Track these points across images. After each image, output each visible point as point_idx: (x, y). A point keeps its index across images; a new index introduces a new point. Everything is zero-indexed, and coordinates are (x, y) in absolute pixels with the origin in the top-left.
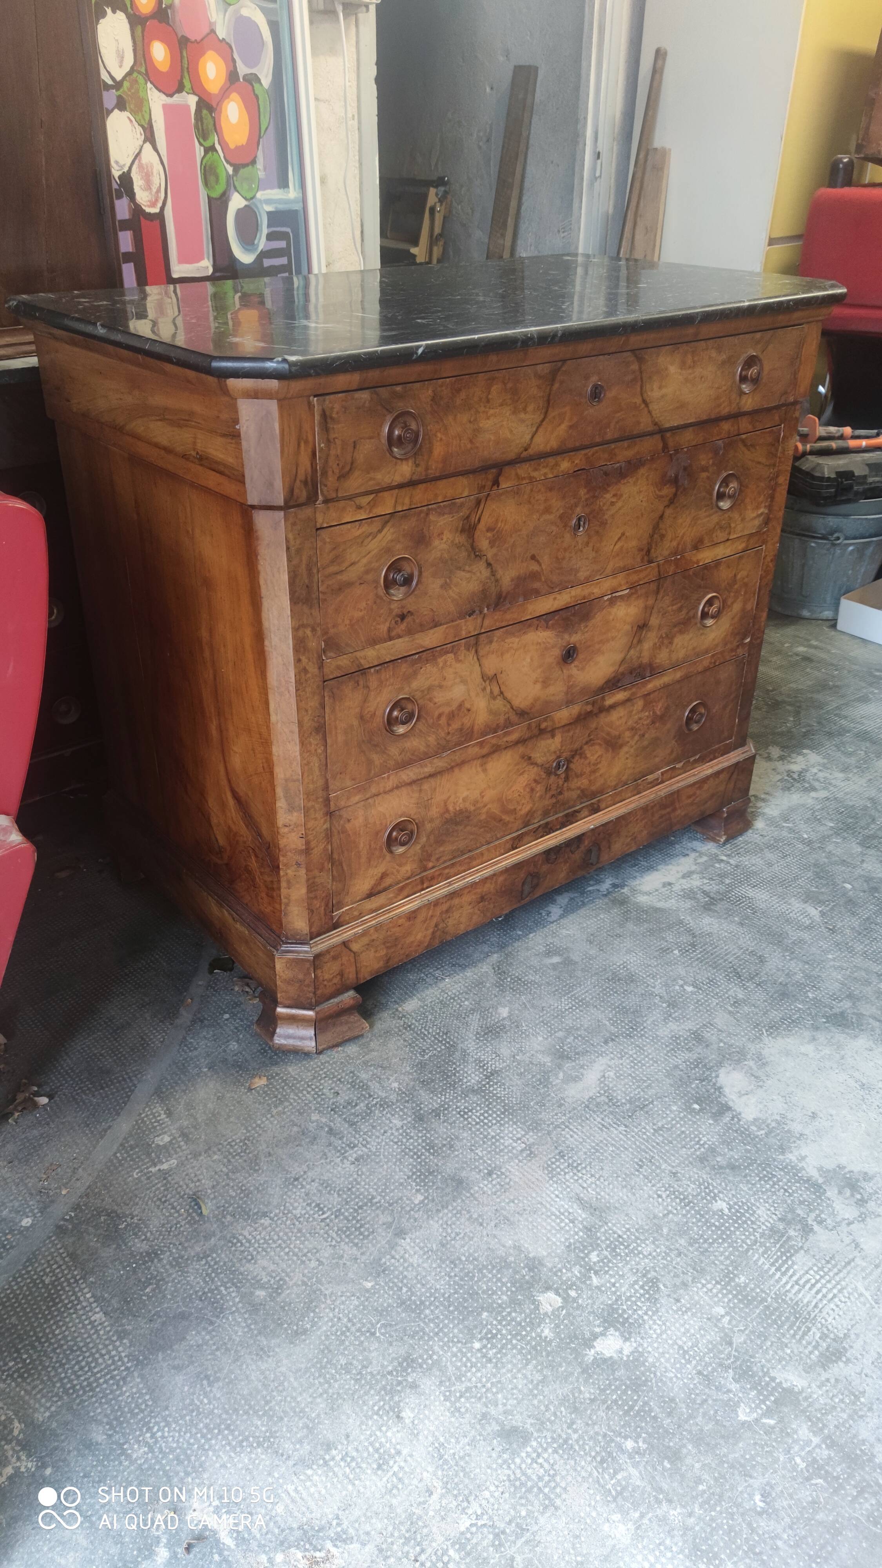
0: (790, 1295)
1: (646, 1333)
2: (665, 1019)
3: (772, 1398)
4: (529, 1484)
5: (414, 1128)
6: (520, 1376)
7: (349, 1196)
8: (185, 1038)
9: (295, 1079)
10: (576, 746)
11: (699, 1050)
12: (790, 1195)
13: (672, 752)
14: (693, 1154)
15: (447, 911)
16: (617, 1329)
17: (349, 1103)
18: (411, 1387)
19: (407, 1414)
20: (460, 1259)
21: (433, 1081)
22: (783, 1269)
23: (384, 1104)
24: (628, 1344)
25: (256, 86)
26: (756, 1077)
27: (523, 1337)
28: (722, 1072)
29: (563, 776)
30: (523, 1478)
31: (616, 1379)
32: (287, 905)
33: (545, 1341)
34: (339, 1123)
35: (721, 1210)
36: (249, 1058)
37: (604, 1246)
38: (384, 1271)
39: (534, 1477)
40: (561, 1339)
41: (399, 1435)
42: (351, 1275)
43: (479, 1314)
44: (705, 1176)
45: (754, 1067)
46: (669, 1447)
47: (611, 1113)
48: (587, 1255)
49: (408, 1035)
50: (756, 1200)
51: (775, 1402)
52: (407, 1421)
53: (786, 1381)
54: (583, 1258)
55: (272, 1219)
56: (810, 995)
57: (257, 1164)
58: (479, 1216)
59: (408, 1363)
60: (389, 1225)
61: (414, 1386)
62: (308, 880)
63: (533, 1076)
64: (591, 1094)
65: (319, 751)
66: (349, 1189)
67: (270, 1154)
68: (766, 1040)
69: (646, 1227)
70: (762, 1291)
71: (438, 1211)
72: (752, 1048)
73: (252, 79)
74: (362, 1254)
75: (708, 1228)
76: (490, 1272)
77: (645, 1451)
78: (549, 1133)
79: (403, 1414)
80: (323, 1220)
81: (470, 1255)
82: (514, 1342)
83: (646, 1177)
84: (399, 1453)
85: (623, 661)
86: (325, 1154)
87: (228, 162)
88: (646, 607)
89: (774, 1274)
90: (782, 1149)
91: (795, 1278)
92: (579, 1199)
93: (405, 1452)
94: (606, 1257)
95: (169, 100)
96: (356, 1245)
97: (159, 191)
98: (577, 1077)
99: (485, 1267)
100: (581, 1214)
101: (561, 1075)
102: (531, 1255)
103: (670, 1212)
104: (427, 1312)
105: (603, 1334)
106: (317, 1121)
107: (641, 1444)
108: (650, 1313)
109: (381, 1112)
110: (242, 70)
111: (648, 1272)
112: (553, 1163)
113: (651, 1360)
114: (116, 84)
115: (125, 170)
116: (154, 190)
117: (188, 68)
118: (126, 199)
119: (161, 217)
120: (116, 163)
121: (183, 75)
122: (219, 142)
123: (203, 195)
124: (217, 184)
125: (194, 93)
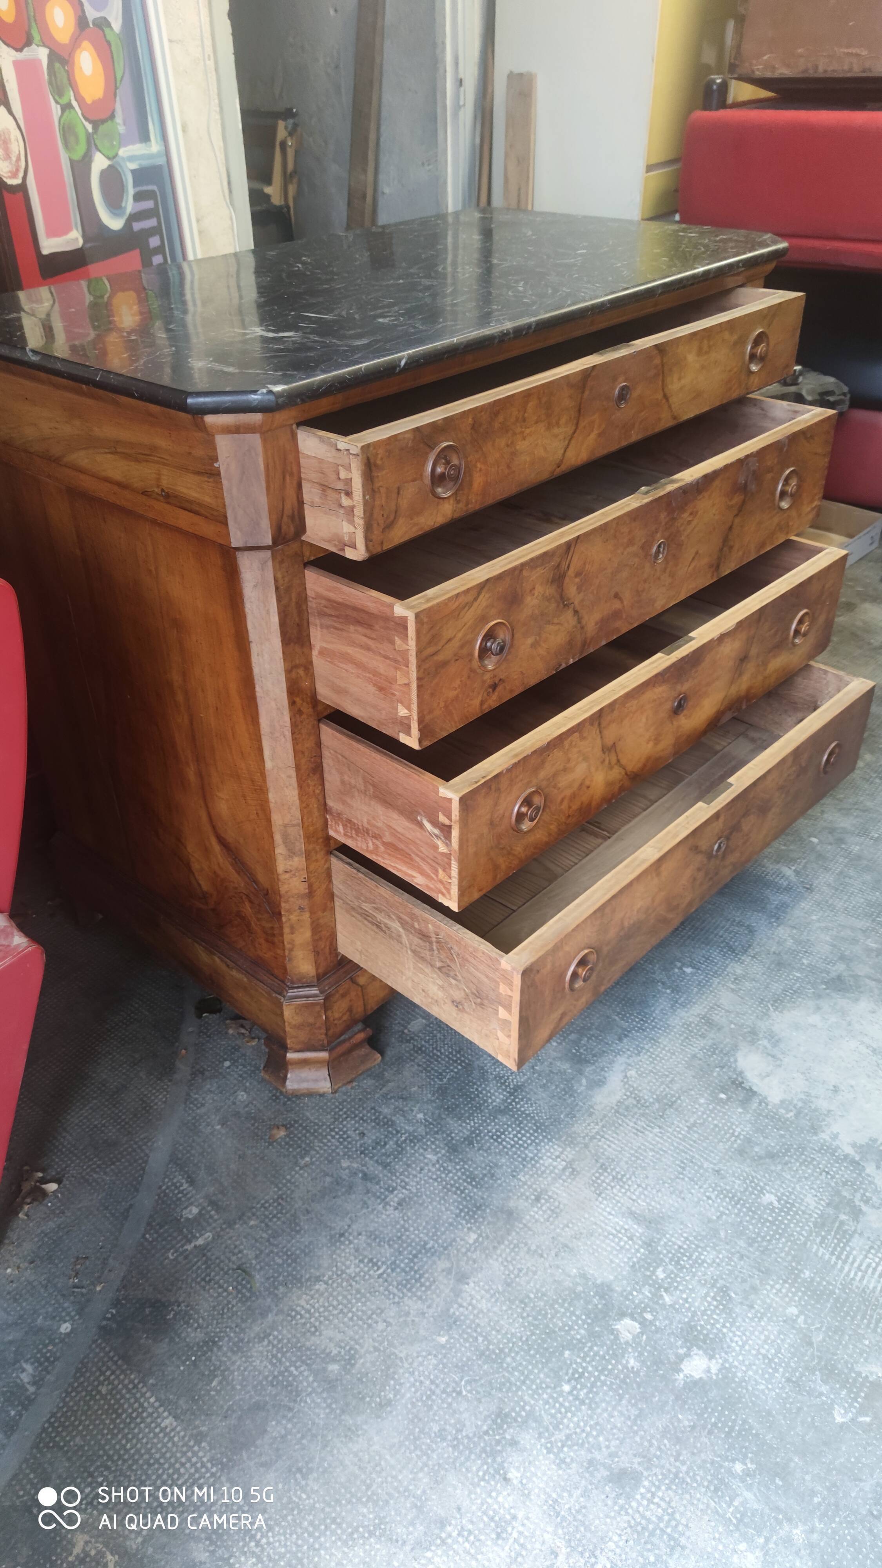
0: (856, 1283)
1: (729, 1347)
2: (672, 1006)
3: (863, 1395)
4: (651, 1527)
5: (451, 1160)
6: (616, 1413)
7: (401, 1246)
8: (188, 1094)
9: (317, 1124)
11: (712, 1035)
12: (833, 1177)
14: (731, 1147)
16: (699, 1348)
17: (378, 1143)
18: (511, 1445)
19: (514, 1474)
20: (528, 1297)
21: (457, 1106)
22: (843, 1257)
23: (414, 1139)
24: (714, 1361)
25: (107, 30)
26: (773, 1056)
27: (610, 1371)
28: (740, 1056)
30: (643, 1522)
31: (710, 1401)
32: (291, 950)
33: (633, 1372)
34: (373, 1168)
35: (771, 1204)
36: (262, 1108)
37: (667, 1260)
38: (455, 1322)
39: (654, 1519)
40: (648, 1367)
41: (510, 1499)
42: (422, 1332)
43: (562, 1354)
44: (747, 1169)
45: (769, 1046)
46: (777, 1463)
47: (643, 1115)
48: (653, 1272)
49: (420, 1059)
50: (802, 1188)
51: (866, 1398)
52: (515, 1482)
53: (871, 1373)
54: (650, 1277)
55: (326, 1283)
56: (805, 962)
57: (297, 1224)
58: (538, 1247)
59: (501, 1418)
60: (449, 1271)
61: (513, 1443)
62: (312, 923)
63: (557, 1086)
64: (618, 1098)
65: (317, 791)
66: (399, 1238)
67: (308, 1212)
68: (774, 1014)
69: (704, 1233)
70: (829, 1283)
71: (495, 1248)
72: (762, 1025)
73: (103, 24)
74: (429, 1307)
75: (763, 1224)
76: (562, 1306)
77: (754, 1471)
78: (586, 1146)
79: (510, 1475)
80: (380, 1276)
81: (538, 1291)
82: (603, 1378)
83: (691, 1179)
84: (514, 1517)
86: (365, 1203)
87: (86, 119)
89: (836, 1263)
90: (815, 1129)
91: (856, 1265)
92: (632, 1214)
93: (521, 1515)
94: (672, 1272)
95: (19, 56)
96: (420, 1298)
97: (18, 159)
98: (600, 1081)
99: (556, 1301)
100: (638, 1230)
101: (584, 1081)
102: (599, 1282)
103: (722, 1213)
104: (509, 1360)
105: (687, 1355)
106: (348, 1167)
107: (749, 1465)
108: (728, 1325)
109: (412, 1148)
110: (91, 14)
111: (716, 1281)
112: (598, 1178)
113: (739, 1374)
116: (14, 159)
117: (35, 18)
119: (24, 188)
121: (30, 26)
122: (75, 98)
123: (64, 158)
124: (77, 144)
125: (44, 44)
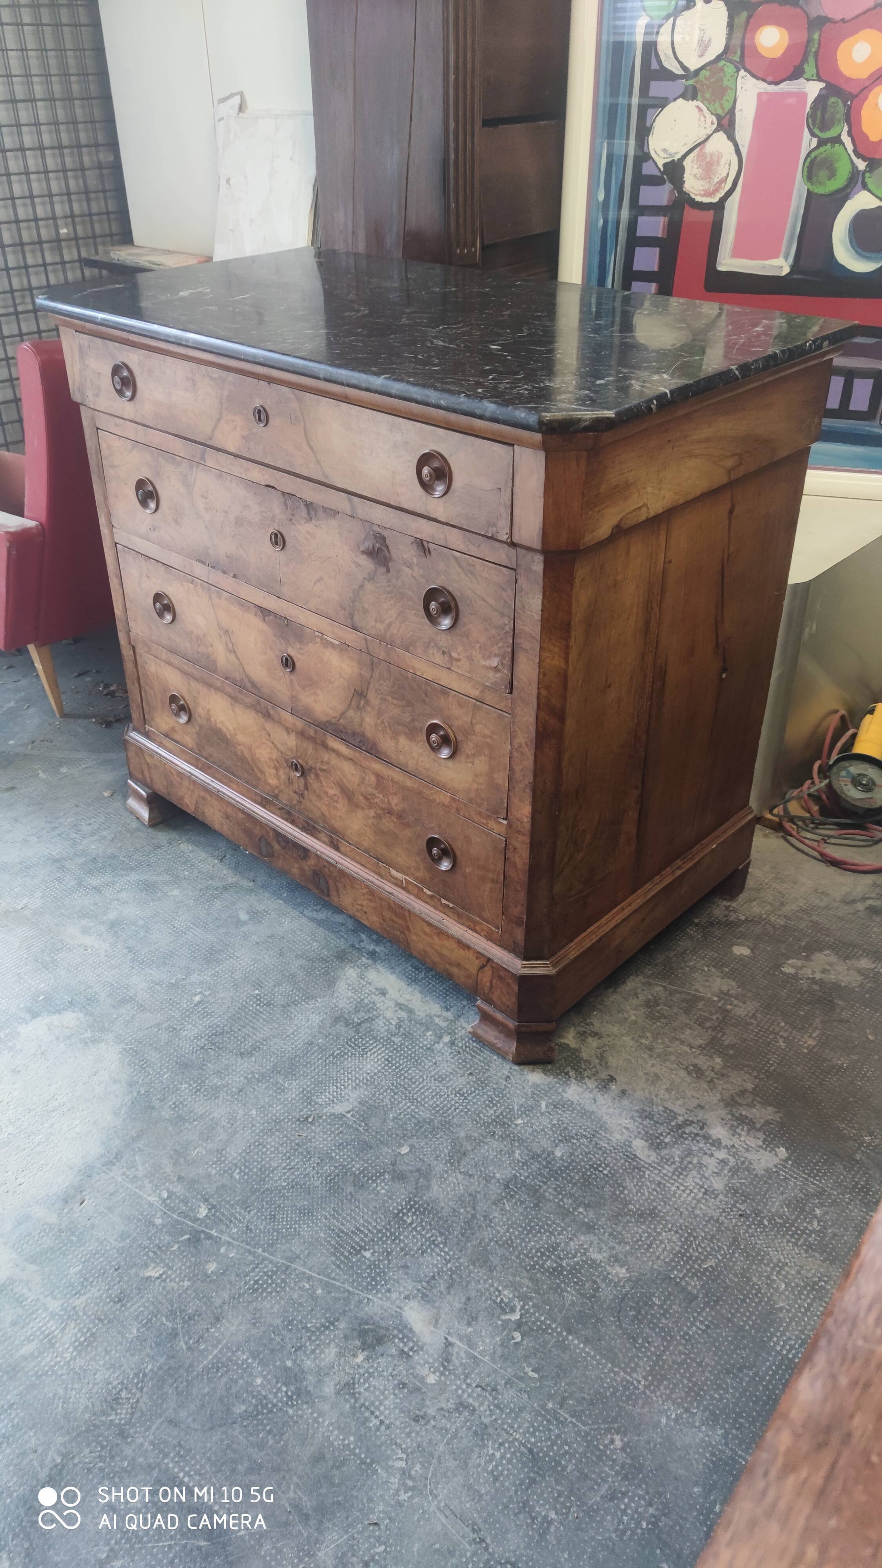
10: (311, 763)
13: (417, 869)
15: (204, 798)
29: (302, 781)
85: (343, 714)
87: (859, 156)
88: (361, 675)
95: (771, 88)
97: (723, 178)
114: (688, 74)
115: (676, 158)
116: (716, 180)
117: (816, 54)
118: (668, 186)
119: (719, 207)
120: (665, 150)
121: (804, 60)
122: (850, 134)
123: (800, 189)
124: (830, 179)
125: (820, 79)
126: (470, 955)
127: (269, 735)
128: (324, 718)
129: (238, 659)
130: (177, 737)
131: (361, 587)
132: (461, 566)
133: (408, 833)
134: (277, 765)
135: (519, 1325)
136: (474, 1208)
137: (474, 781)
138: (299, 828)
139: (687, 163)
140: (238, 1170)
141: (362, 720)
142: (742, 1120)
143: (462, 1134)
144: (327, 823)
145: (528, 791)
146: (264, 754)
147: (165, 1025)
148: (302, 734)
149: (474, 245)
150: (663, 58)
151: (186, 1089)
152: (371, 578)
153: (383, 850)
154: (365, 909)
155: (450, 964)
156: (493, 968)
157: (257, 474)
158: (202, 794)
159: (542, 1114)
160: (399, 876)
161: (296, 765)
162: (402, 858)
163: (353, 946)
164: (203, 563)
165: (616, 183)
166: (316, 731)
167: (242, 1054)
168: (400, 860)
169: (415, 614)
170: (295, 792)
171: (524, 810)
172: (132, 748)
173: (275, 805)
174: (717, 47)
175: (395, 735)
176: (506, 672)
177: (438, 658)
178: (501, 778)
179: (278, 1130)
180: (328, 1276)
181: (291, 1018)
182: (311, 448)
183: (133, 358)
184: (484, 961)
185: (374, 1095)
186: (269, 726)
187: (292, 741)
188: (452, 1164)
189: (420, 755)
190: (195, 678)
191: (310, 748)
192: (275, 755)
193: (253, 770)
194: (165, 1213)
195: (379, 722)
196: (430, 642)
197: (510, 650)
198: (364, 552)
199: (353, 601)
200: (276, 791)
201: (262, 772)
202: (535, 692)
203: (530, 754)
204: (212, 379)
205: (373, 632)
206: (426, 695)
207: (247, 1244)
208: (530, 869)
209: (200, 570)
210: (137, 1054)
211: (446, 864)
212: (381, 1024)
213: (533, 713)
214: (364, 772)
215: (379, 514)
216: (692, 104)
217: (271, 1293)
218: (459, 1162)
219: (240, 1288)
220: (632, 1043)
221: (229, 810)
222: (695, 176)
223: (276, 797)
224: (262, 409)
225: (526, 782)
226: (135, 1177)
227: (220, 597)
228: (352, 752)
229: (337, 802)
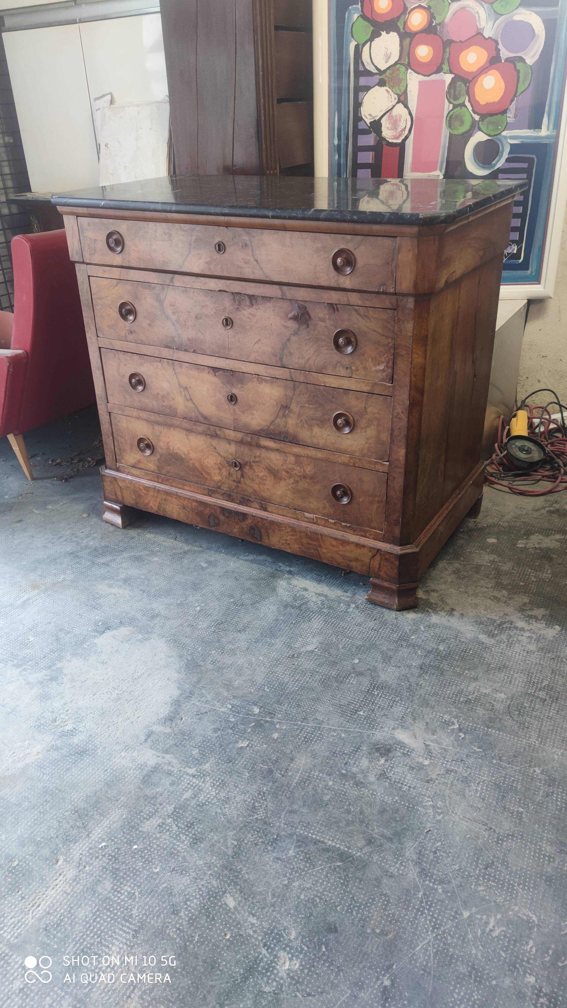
10: (246, 459)
13: (324, 508)
15: (165, 500)
25: (519, 65)
29: (240, 472)
73: (516, 60)
85: (272, 422)
87: (475, 112)
88: (286, 395)
95: (426, 79)
97: (403, 128)
110: (506, 55)
114: (381, 72)
115: (377, 119)
116: (399, 130)
117: (448, 59)
118: (373, 135)
119: (402, 146)
120: (370, 115)
121: (442, 63)
122: (469, 101)
123: (445, 133)
124: (461, 126)
125: (451, 72)
126: (365, 551)
127: (215, 448)
128: (258, 428)
129: (194, 404)
130: (142, 466)
131: (288, 340)
132: (359, 314)
133: (318, 487)
134: (221, 466)
135: (460, 730)
136: (409, 681)
137: (366, 443)
138: (237, 503)
139: (383, 121)
140: (266, 687)
141: (286, 423)
142: (530, 617)
143: (385, 648)
144: (258, 495)
145: (403, 440)
146: (211, 461)
147: (185, 625)
148: (241, 442)
149: (276, 169)
150: (365, 64)
151: (215, 653)
152: (295, 333)
153: (299, 503)
154: (288, 542)
155: (351, 561)
156: (381, 555)
157: (213, 284)
158: (164, 497)
159: (423, 632)
160: (311, 516)
161: (235, 463)
162: (314, 504)
163: (277, 570)
164: (170, 348)
165: (344, 134)
166: (252, 438)
167: (239, 631)
168: (312, 506)
169: (327, 349)
170: (234, 481)
171: (401, 453)
172: (108, 480)
173: (218, 493)
174: (395, 57)
175: (310, 428)
176: (390, 371)
177: (343, 372)
178: (385, 436)
179: (279, 664)
180: (344, 727)
181: (259, 610)
182: (257, 261)
183: (122, 227)
184: (375, 551)
185: (326, 639)
186: (215, 442)
187: (232, 448)
188: (386, 663)
189: (328, 435)
190: (159, 424)
191: (246, 450)
192: (219, 460)
193: (202, 474)
194: (235, 715)
195: (298, 422)
196: (337, 364)
197: (392, 357)
198: (291, 319)
199: (283, 350)
200: (219, 484)
201: (209, 474)
202: (408, 380)
203: (404, 417)
204: (184, 231)
205: (296, 366)
206: (333, 398)
207: (290, 721)
208: (404, 488)
209: (166, 353)
210: (176, 641)
211: (346, 500)
212: (312, 604)
213: (407, 392)
214: (286, 456)
215: (301, 294)
216: (384, 89)
217: (316, 741)
218: (389, 662)
219: (297, 742)
220: (455, 591)
221: (186, 503)
222: (388, 128)
223: (219, 488)
224: (221, 243)
225: (402, 435)
226: (207, 701)
227: (181, 367)
228: (279, 445)
229: (266, 480)
